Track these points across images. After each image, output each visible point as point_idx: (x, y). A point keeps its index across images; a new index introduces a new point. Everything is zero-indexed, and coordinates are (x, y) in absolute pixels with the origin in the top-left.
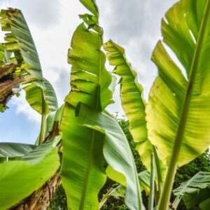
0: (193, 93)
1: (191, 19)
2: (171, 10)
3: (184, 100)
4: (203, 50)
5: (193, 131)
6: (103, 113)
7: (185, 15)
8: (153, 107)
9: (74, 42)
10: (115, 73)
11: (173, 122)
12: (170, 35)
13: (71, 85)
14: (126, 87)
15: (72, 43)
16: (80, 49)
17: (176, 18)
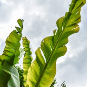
0: (47, 68)
1: (52, 43)
2: (46, 38)
3: (43, 70)
4: (53, 54)
5: (43, 82)
6: (13, 66)
7: (50, 41)
8: (31, 70)
9: (10, 36)
10: (24, 50)
11: (37, 77)
12: (43, 46)
13: (4, 52)
14: (26, 57)
15: (9, 36)
16: (12, 39)
17: (47, 41)
